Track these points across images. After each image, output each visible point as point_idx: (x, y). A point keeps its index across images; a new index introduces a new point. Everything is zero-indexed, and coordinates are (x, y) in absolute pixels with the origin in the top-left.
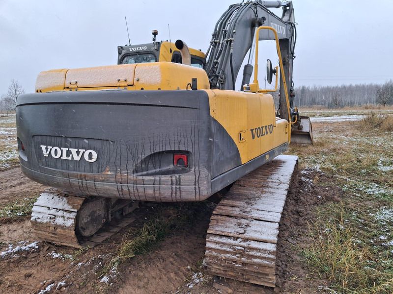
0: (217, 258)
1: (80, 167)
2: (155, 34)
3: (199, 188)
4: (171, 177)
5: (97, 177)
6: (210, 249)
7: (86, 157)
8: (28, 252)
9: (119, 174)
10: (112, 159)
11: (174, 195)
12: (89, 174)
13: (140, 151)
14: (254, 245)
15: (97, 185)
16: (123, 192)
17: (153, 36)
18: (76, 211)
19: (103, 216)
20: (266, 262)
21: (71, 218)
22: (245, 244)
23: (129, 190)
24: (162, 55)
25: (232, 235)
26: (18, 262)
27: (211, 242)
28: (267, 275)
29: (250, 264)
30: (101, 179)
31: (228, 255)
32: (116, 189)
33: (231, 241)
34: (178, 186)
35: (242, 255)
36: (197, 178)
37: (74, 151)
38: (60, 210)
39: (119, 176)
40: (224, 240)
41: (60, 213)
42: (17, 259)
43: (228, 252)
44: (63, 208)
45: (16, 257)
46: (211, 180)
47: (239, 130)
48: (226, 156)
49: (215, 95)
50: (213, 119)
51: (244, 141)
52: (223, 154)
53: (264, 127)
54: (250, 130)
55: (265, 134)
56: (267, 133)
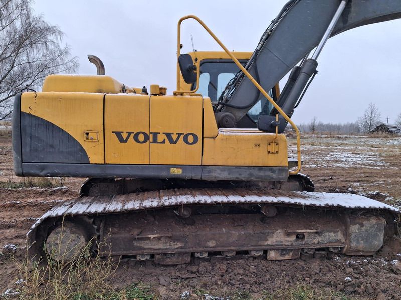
46: (22, 163)
47: (85, 130)
48: (59, 149)
49: (36, 97)
50: (29, 115)
51: (94, 141)
52: (52, 146)
53: (161, 133)
54: (113, 132)
55: (164, 142)
56: (172, 142)
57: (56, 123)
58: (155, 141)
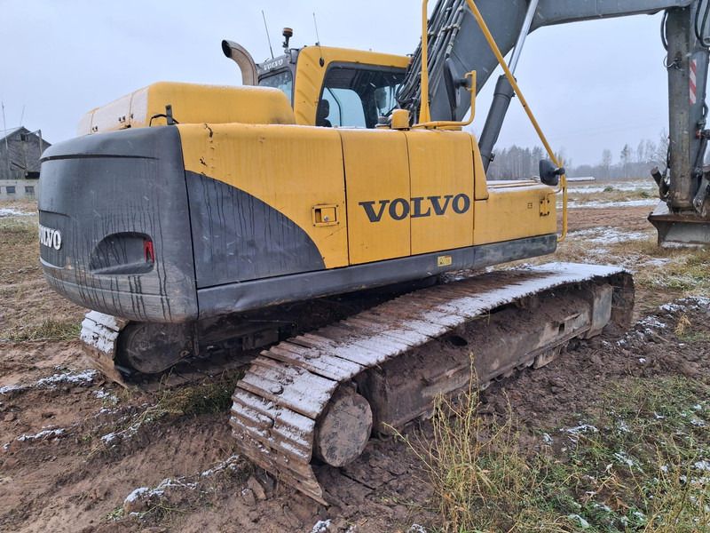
0: (242, 431)
2: (288, 34)
3: (168, 300)
4: (129, 278)
5: (62, 274)
6: (236, 414)
8: (75, 385)
9: (78, 269)
10: (71, 246)
11: (136, 309)
12: (57, 268)
17: (284, 39)
19: (182, 345)
20: (297, 452)
21: (111, 340)
22: (275, 413)
24: (301, 71)
25: (265, 394)
26: (55, 395)
27: (238, 402)
29: (279, 452)
30: (65, 276)
31: (254, 429)
33: (260, 405)
34: (139, 295)
35: (270, 433)
36: (163, 284)
37: (48, 232)
39: (78, 274)
40: (253, 401)
41: (103, 332)
42: (53, 392)
43: (253, 424)
45: (53, 388)
46: (197, 289)
47: (314, 203)
48: (266, 248)
49: (211, 135)
50: (202, 177)
51: (330, 224)
52: (252, 244)
53: (425, 198)
54: (360, 204)
55: (428, 214)
56: (440, 212)
57: (257, 194)
58: (417, 214)
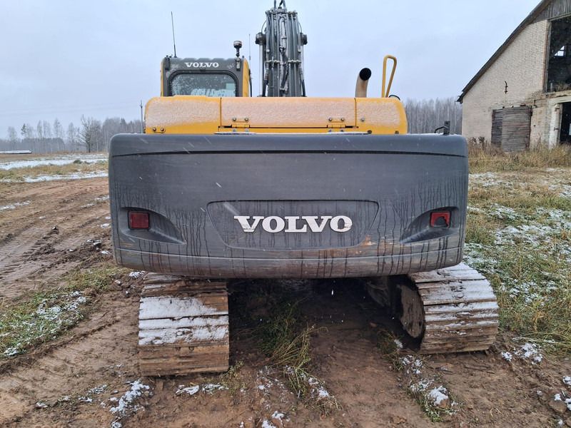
0: (439, 331)
1: (323, 241)
2: (238, 47)
4: (440, 240)
5: (352, 252)
6: (431, 322)
7: (334, 225)
9: (383, 243)
10: (375, 225)
11: (439, 261)
12: (339, 249)
13: (409, 212)
14: (477, 306)
15: (349, 262)
16: (385, 266)
17: (236, 50)
18: (227, 313)
20: (491, 322)
21: (222, 326)
22: (469, 308)
23: (392, 262)
25: (452, 301)
27: (430, 314)
28: (488, 336)
29: (474, 329)
30: (357, 253)
31: (452, 325)
32: (376, 264)
33: (452, 308)
34: (444, 251)
35: (467, 321)
37: (311, 220)
38: (195, 317)
39: (382, 247)
40: (445, 309)
41: (198, 322)
43: (451, 321)
44: (202, 313)
